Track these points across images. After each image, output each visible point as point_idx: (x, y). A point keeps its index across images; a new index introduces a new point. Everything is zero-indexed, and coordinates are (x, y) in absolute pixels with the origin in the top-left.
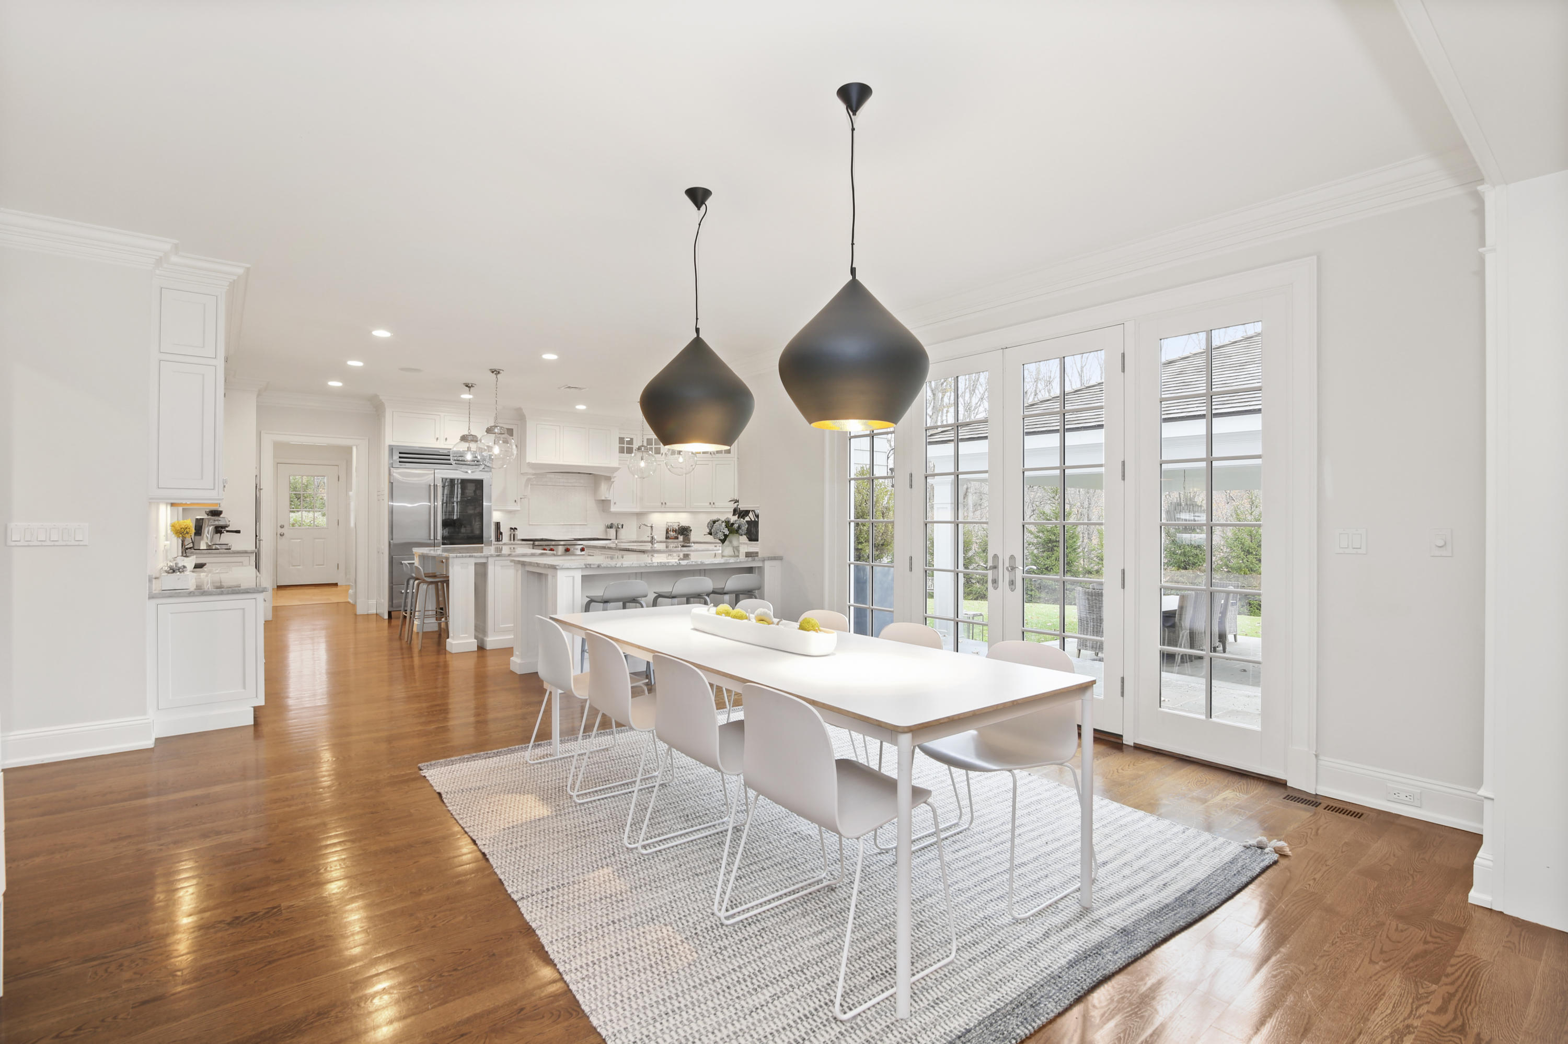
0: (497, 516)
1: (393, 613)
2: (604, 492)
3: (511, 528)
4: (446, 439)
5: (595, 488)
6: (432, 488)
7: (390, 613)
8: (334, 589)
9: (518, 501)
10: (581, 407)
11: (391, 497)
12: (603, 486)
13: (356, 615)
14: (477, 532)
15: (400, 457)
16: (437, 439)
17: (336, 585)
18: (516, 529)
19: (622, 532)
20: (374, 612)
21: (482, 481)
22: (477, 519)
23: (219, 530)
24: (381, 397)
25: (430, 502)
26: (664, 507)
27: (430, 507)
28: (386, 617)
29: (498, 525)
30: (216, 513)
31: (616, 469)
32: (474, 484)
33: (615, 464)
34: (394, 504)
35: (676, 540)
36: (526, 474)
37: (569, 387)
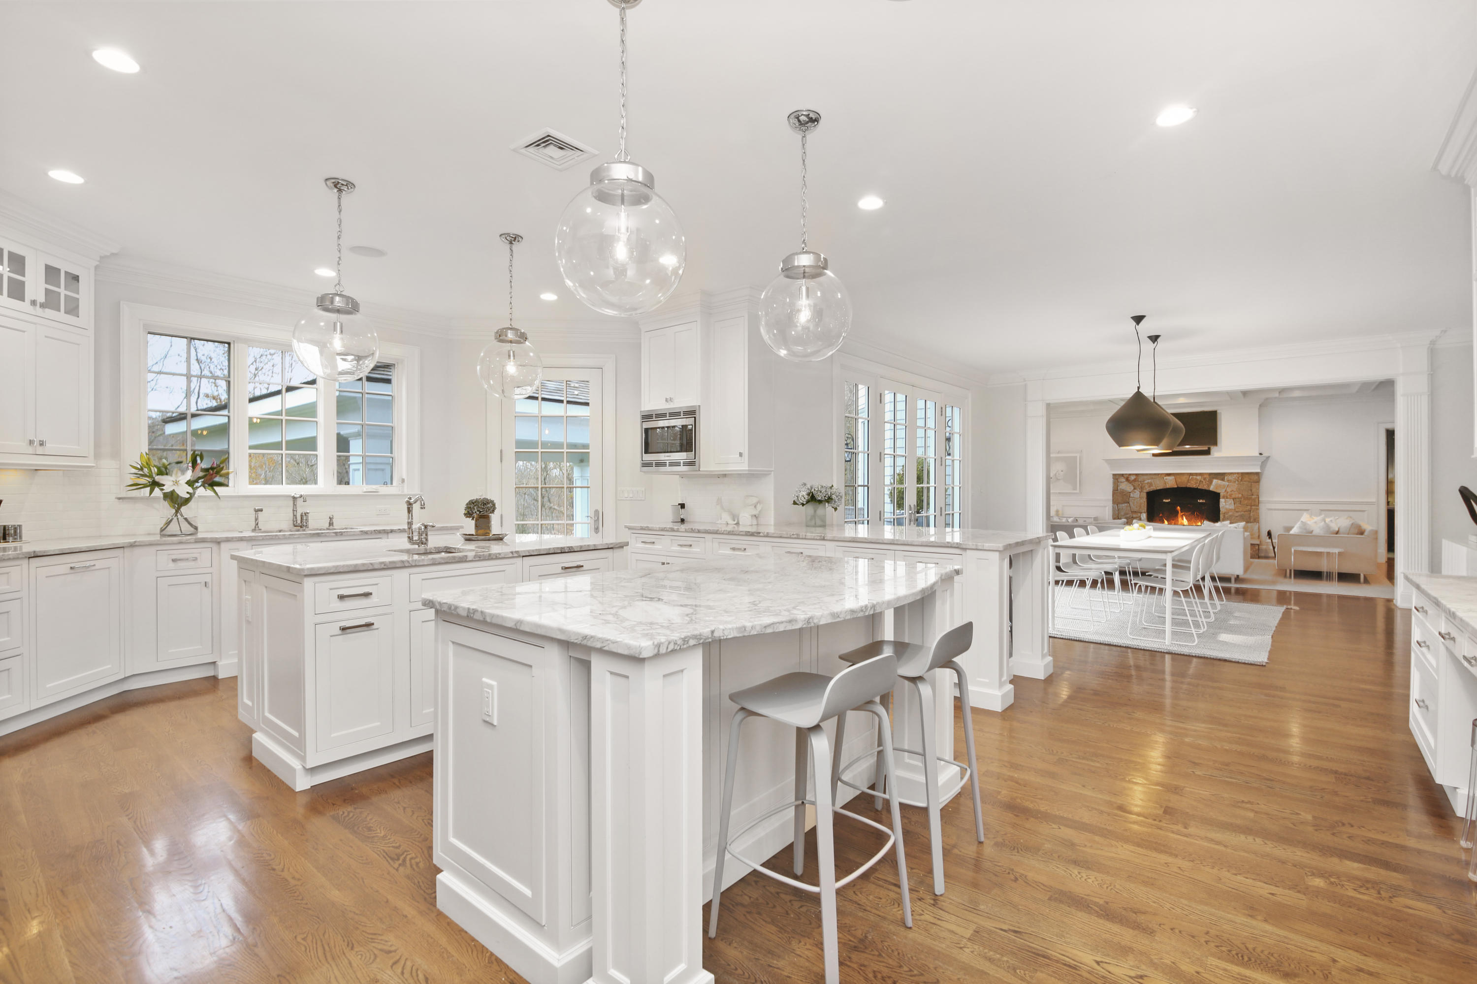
37: (545, 141)
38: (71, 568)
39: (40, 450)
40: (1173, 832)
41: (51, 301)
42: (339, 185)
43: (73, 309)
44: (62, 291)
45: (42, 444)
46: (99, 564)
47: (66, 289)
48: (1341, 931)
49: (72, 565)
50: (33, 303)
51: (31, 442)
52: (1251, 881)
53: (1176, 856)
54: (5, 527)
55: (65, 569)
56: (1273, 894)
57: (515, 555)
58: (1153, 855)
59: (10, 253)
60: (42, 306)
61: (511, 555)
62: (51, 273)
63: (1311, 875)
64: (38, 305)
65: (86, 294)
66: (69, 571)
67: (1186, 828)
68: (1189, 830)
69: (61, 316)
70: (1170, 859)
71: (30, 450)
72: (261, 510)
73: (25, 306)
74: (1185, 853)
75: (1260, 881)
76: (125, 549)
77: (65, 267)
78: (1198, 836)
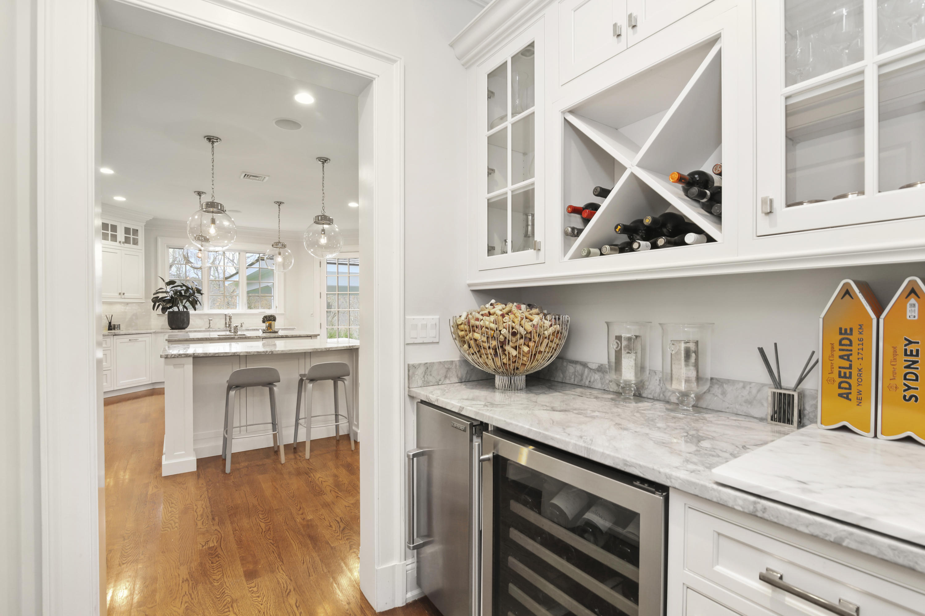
38: (130, 340)
39: (123, 297)
41: (127, 241)
43: (135, 242)
44: (131, 236)
45: (124, 294)
46: (140, 339)
47: (133, 235)
49: (130, 339)
50: (120, 242)
51: (120, 294)
54: (114, 325)
55: (127, 340)
59: (111, 225)
60: (123, 243)
62: (127, 230)
64: (122, 243)
65: (141, 237)
66: (129, 341)
69: (131, 246)
71: (119, 296)
72: (212, 320)
73: (117, 244)
76: (152, 334)
77: (132, 227)
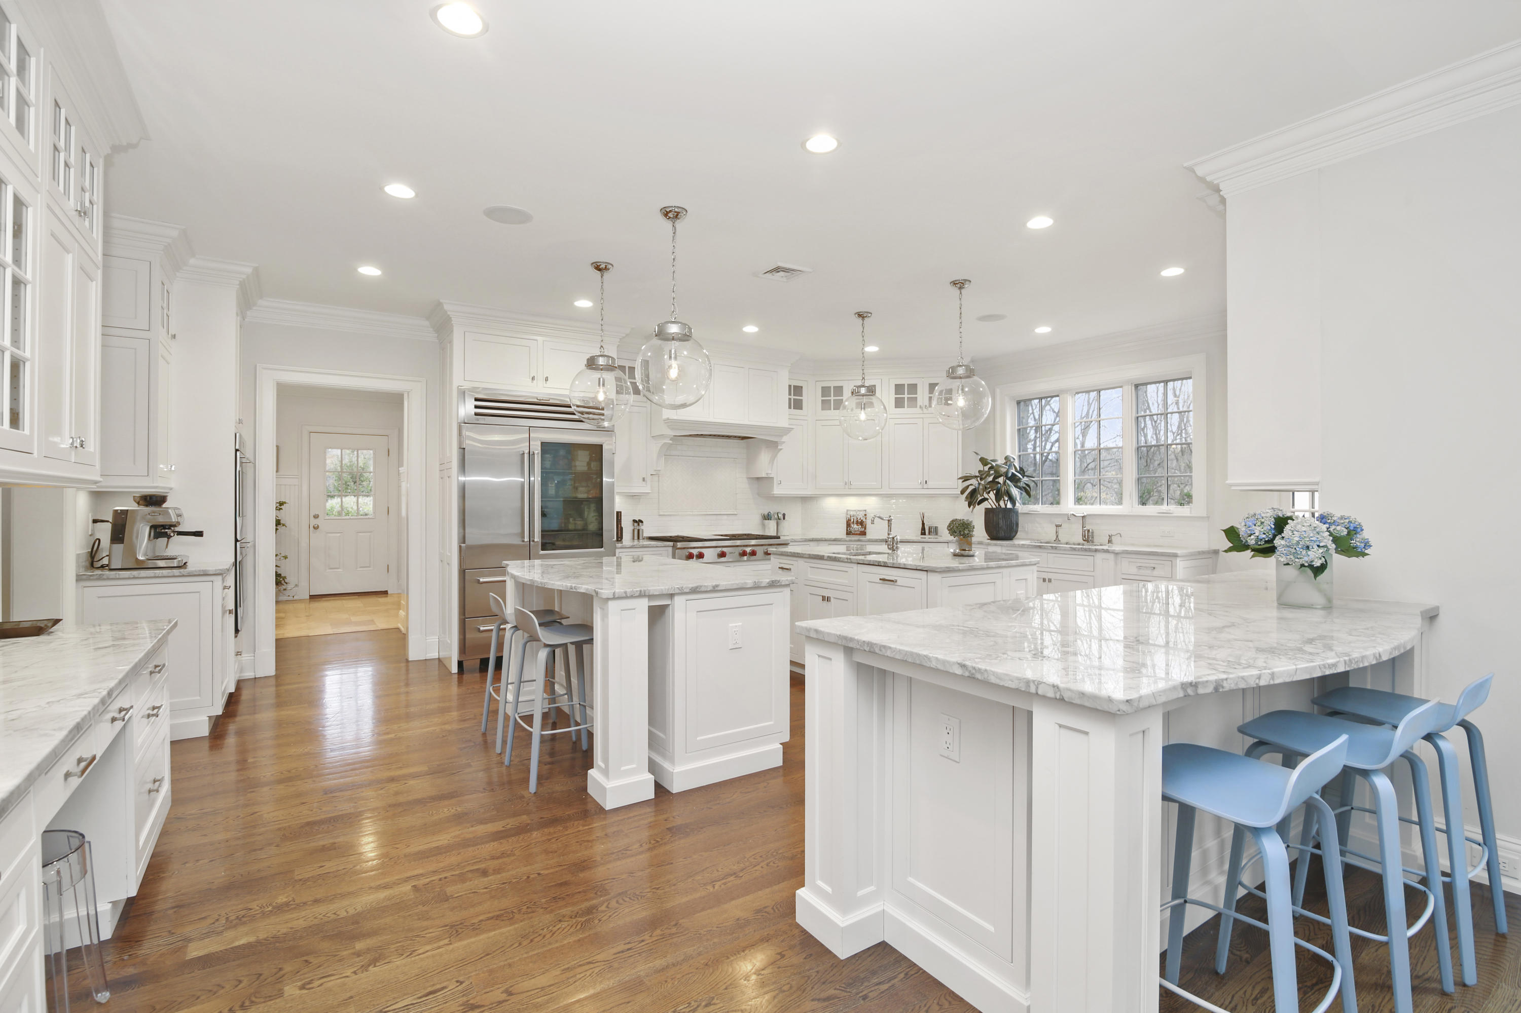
0: (619, 504)
1: (465, 664)
2: (764, 464)
3: (635, 521)
4: (547, 379)
5: (750, 460)
6: (526, 456)
7: (460, 664)
8: (382, 600)
9: (649, 478)
10: (751, 329)
11: (463, 467)
12: (764, 457)
13: (407, 661)
14: (593, 527)
15: (476, 407)
16: (533, 378)
17: (385, 593)
18: (641, 521)
19: (785, 524)
20: (435, 655)
21: (601, 446)
22: (593, 506)
23: (161, 531)
24: (446, 307)
25: (523, 475)
26: (847, 490)
27: (523, 484)
28: (454, 669)
29: (619, 514)
30: (154, 501)
31: (786, 431)
32: (587, 453)
33: (783, 423)
34: (468, 479)
35: (862, 538)
36: (662, 436)
37: (777, 270)
40: (422, 875)
42: (861, 316)
45: (926, 482)
48: (269, 867)
50: (921, 407)
51: (921, 482)
52: (340, 869)
53: (405, 856)
54: (929, 527)
56: (321, 867)
57: (849, 561)
58: (421, 847)
59: (908, 385)
60: (927, 407)
61: (846, 560)
63: (290, 902)
64: (924, 407)
67: (413, 886)
68: (410, 887)
70: (408, 850)
71: (920, 486)
72: (1061, 526)
73: (917, 410)
74: (400, 862)
75: (333, 872)
78: (400, 884)
